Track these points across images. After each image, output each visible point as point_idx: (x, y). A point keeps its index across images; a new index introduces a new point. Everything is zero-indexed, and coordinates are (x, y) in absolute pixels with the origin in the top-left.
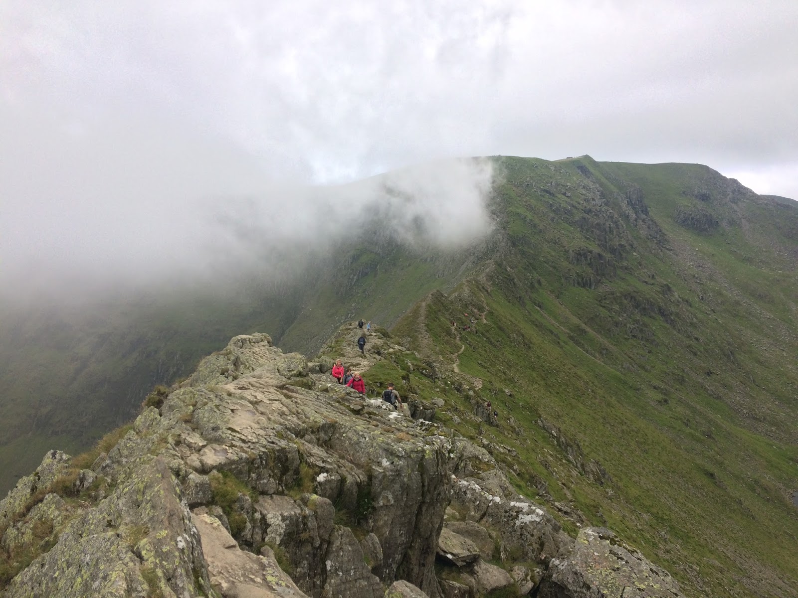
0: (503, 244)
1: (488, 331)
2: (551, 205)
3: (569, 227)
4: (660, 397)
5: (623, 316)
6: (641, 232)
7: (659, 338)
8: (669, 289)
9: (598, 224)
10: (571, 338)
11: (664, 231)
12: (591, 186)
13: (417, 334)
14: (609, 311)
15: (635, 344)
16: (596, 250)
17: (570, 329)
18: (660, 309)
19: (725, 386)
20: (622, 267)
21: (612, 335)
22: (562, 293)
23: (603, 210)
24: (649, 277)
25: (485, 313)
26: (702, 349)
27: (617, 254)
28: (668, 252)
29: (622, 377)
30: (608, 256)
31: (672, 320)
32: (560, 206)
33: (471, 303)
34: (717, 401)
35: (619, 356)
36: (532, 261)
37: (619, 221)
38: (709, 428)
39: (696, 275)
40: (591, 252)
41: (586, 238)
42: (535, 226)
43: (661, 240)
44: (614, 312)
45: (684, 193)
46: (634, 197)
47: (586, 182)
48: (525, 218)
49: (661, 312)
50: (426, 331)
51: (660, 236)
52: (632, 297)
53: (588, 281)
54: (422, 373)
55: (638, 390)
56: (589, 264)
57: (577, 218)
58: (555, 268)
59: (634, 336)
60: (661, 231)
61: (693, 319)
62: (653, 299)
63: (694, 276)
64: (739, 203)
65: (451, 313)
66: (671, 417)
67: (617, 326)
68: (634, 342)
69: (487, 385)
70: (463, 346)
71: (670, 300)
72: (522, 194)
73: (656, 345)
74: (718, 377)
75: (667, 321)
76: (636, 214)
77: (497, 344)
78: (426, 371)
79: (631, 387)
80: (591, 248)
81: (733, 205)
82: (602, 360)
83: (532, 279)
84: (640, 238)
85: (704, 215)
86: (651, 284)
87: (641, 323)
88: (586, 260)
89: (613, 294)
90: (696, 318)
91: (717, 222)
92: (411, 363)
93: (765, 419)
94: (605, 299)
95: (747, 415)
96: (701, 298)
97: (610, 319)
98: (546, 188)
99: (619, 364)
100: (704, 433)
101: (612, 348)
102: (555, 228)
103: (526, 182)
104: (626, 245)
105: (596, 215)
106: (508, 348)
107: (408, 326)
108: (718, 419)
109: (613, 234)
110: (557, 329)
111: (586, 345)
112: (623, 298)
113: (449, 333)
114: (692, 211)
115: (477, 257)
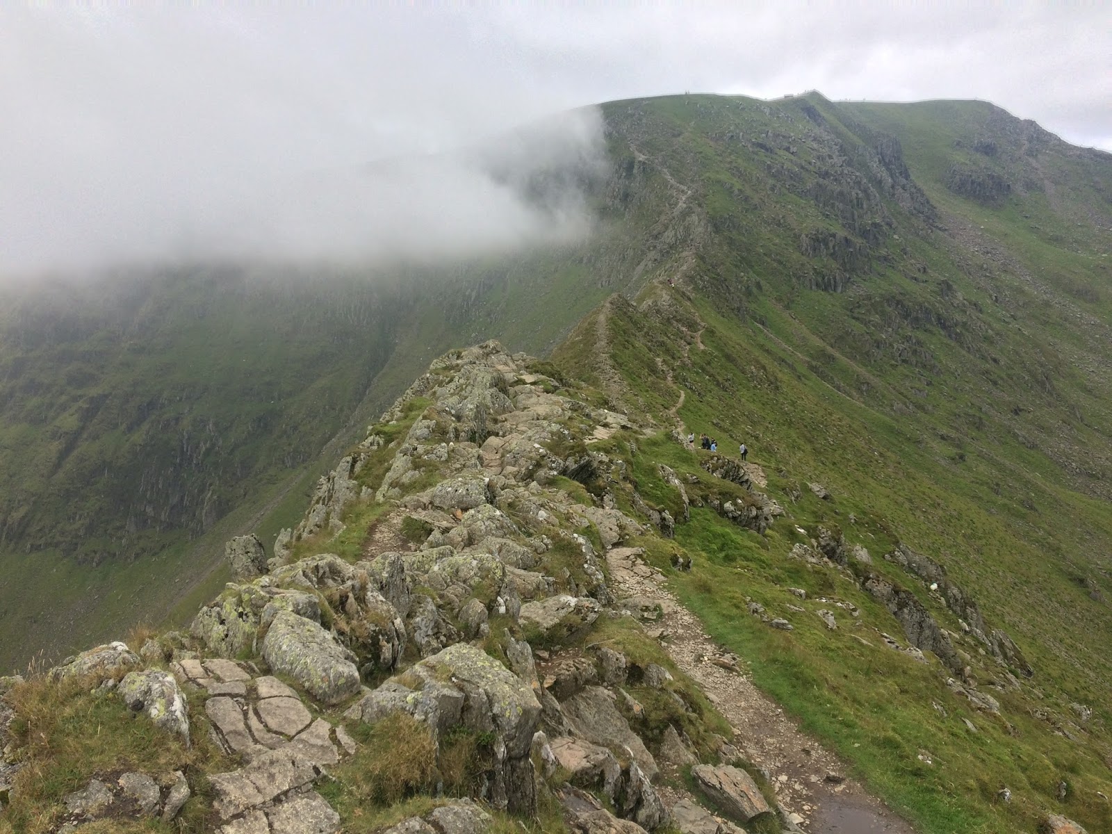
0: (700, 229)
1: (709, 363)
2: (769, 167)
3: (798, 199)
4: (953, 451)
5: (887, 331)
6: (901, 205)
7: (941, 362)
8: (949, 287)
9: (841, 193)
10: (813, 368)
11: (933, 202)
12: (825, 136)
13: (595, 374)
14: (865, 325)
15: (908, 373)
16: (842, 233)
17: (811, 356)
18: (939, 319)
19: (1041, 428)
20: (879, 257)
21: (872, 362)
22: (793, 301)
23: (846, 172)
24: (919, 270)
25: (700, 332)
26: (1004, 375)
27: (871, 237)
28: (941, 233)
29: (894, 424)
30: (858, 241)
31: (957, 334)
32: (783, 167)
33: (674, 317)
34: (1032, 452)
35: (885, 392)
36: (745, 254)
37: (869, 188)
38: (1028, 493)
39: (985, 266)
40: (834, 236)
41: (823, 215)
42: (746, 199)
43: (931, 216)
44: (873, 326)
45: (958, 144)
46: (888, 152)
47: (817, 131)
48: (731, 188)
49: (941, 323)
50: (614, 367)
51: (929, 209)
52: (898, 302)
53: (832, 282)
54: (723, 513)
55: (919, 442)
56: (832, 255)
57: (809, 185)
58: (780, 262)
59: (903, 361)
60: (928, 202)
61: (987, 332)
62: (929, 303)
63: (982, 267)
64: (1039, 156)
65: (647, 333)
66: (973, 482)
67: (878, 347)
68: (905, 371)
69: (775, 477)
70: (682, 392)
71: (952, 304)
72: (723, 152)
73: (937, 373)
74: (1031, 416)
75: (950, 336)
76: (892, 177)
77: (727, 384)
78: (735, 504)
79: (909, 439)
80: (833, 230)
81: (1031, 160)
82: (862, 400)
83: (747, 281)
84: (900, 213)
85: (989, 175)
86: (923, 282)
87: (914, 341)
88: (827, 248)
89: (870, 299)
90: (992, 330)
91: (1009, 186)
92: (677, 476)
93: (1103, 475)
94: (859, 307)
95: (1078, 470)
96: (994, 298)
97: (867, 337)
98: (760, 141)
99: (887, 405)
100: (1022, 503)
101: (875, 381)
102: (777, 202)
103: (729, 132)
104: (883, 223)
105: (836, 180)
106: (744, 392)
107: (575, 360)
108: (1037, 477)
109: (862, 208)
110: (791, 356)
111: (835, 379)
112: (886, 304)
113: (653, 370)
114: (972, 171)
115: (661, 251)
